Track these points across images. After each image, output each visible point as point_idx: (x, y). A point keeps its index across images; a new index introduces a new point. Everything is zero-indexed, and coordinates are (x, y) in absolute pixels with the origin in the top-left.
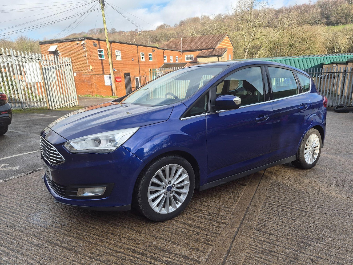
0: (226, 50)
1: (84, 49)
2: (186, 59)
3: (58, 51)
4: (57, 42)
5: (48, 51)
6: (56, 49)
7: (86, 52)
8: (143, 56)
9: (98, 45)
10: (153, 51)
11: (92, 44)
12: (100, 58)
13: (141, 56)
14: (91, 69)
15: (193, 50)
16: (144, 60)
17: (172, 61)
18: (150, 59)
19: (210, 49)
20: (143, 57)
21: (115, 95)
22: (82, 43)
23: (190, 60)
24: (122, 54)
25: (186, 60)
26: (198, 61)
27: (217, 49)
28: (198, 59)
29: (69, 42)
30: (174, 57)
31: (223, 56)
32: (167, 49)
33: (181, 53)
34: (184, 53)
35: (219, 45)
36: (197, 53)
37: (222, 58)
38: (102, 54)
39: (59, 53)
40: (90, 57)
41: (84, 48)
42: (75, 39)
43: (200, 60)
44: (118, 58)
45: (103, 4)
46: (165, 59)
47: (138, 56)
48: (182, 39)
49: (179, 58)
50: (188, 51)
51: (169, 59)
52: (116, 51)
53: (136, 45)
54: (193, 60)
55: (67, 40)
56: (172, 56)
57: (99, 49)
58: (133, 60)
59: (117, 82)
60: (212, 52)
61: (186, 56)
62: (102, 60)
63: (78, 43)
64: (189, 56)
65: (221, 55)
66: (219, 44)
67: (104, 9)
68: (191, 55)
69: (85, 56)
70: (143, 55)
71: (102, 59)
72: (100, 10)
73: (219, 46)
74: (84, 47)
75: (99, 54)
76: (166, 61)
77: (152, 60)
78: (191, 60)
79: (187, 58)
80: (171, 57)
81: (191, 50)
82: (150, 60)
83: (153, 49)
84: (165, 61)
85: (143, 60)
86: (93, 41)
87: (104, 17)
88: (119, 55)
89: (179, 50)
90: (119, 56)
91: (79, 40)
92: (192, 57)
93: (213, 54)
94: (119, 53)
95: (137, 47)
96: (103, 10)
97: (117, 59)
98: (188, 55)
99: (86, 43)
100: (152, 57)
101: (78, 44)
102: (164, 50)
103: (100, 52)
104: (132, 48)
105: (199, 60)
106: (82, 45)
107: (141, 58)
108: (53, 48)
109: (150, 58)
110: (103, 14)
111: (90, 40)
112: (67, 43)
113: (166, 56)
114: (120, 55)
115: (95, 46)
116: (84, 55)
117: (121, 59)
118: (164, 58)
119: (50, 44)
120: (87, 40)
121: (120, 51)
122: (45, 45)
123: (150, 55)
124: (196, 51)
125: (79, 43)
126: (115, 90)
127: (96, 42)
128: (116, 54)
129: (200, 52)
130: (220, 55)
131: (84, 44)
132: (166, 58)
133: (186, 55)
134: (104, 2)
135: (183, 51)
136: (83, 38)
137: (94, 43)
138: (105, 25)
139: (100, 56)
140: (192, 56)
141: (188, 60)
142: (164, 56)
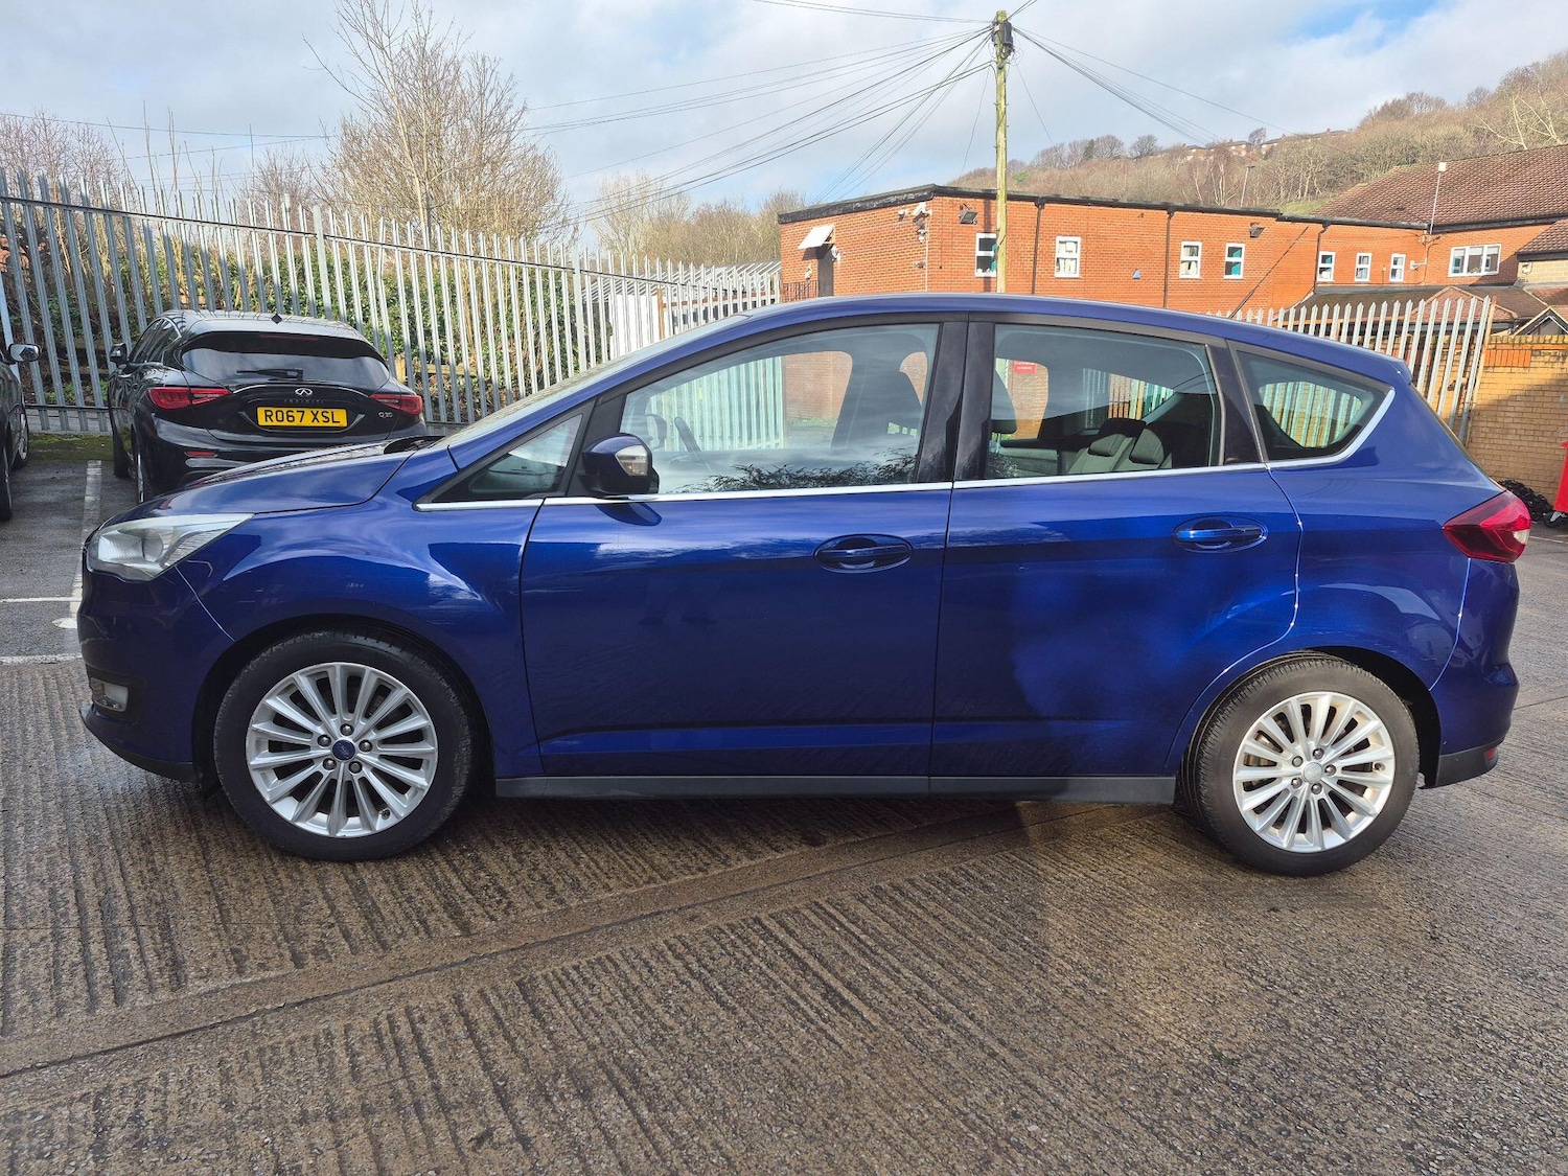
1: (921, 238)
2: (1451, 267)
3: (834, 249)
4: (835, 212)
5: (800, 247)
6: (829, 239)
7: (927, 248)
8: (1194, 258)
9: (980, 217)
10: (1254, 234)
11: (958, 214)
12: (979, 273)
13: (1185, 255)
15: (1500, 221)
16: (1198, 276)
17: (1367, 280)
18: (1228, 272)
20: (1193, 264)
22: (916, 213)
23: (1475, 274)
24: (1085, 253)
25: (1451, 274)
26: (1519, 275)
28: (1521, 264)
29: (873, 212)
30: (1381, 258)
32: (1342, 219)
33: (1430, 238)
34: (1442, 237)
36: (1524, 237)
38: (993, 254)
39: (834, 255)
40: (941, 267)
41: (922, 231)
42: (894, 195)
43: (1533, 272)
44: (1067, 268)
45: (1005, 45)
46: (1322, 269)
47: (1169, 259)
48: (1442, 167)
49: (1412, 263)
50: (1469, 227)
51: (1346, 270)
52: (1059, 238)
53: (1164, 207)
54: (1497, 272)
55: (867, 201)
56: (1370, 255)
57: (983, 236)
58: (1137, 275)
59: (1015, 376)
61: (1455, 254)
62: (988, 279)
63: (901, 212)
64: (1469, 252)
67: (1007, 66)
68: (1486, 246)
69: (921, 266)
70: (1193, 251)
71: (992, 274)
72: (992, 72)
74: (922, 227)
75: (982, 253)
76: (1331, 280)
77: (1241, 277)
78: (1483, 273)
79: (1458, 262)
80: (1365, 260)
81: (1495, 222)
82: (1226, 277)
83: (1252, 224)
84: (1319, 280)
85: (1195, 273)
86: (961, 200)
87: (1003, 100)
88: (1074, 255)
89: (1414, 224)
90: (1072, 259)
91: (907, 202)
92: (1494, 257)
94: (1071, 246)
95: (1170, 218)
96: (1000, 68)
97: (1058, 275)
98: (1467, 248)
99: (930, 212)
100: (1241, 260)
101: (902, 217)
102: (1325, 224)
103: (986, 244)
104: (1141, 221)
105: (1526, 270)
106: (917, 218)
107: (1184, 266)
108: (816, 235)
109: (1229, 268)
110: (999, 88)
111: (947, 198)
112: (868, 213)
113: (1333, 254)
114: (1078, 256)
115: (967, 220)
116: (917, 263)
117: (1077, 275)
118: (1321, 265)
119: (810, 219)
120: (938, 199)
121: (1078, 239)
122: (797, 224)
123: (1232, 252)
124: (1519, 223)
125: (907, 211)
127: (977, 205)
128: (1061, 251)
129: (1542, 229)
131: (922, 215)
132: (1332, 265)
133: (1453, 249)
134: (1013, 34)
135: (1439, 229)
136: (924, 191)
137: (965, 210)
138: (999, 133)
139: (985, 263)
140: (1494, 251)
141: (1465, 273)
142: (1321, 253)
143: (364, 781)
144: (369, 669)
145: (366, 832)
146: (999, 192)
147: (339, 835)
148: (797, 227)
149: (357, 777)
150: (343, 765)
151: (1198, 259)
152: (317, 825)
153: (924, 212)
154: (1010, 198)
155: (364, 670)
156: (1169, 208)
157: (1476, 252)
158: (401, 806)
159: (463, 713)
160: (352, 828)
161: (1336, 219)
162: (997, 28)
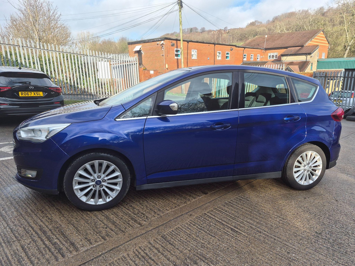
0: (317, 48)
1: (163, 49)
2: (269, 57)
3: (142, 51)
4: (142, 42)
5: (134, 50)
6: (140, 49)
7: (164, 51)
8: (219, 55)
9: (175, 45)
10: (231, 50)
11: (170, 44)
12: (176, 58)
13: (218, 54)
14: (166, 68)
16: (221, 59)
17: (253, 60)
18: (227, 58)
19: (298, 47)
20: (220, 56)
21: (183, 93)
22: (161, 43)
23: (273, 59)
24: (198, 54)
25: (268, 59)
26: (282, 59)
27: (307, 46)
28: (282, 57)
29: (151, 43)
30: (255, 55)
31: (312, 55)
32: (248, 47)
33: (264, 51)
34: (267, 51)
35: (310, 42)
36: (282, 51)
37: (311, 57)
38: (178, 53)
39: (142, 53)
40: (167, 56)
41: (163, 48)
42: (156, 39)
43: (284, 59)
44: (194, 57)
45: (181, 6)
46: (244, 58)
47: (215, 55)
48: (266, 36)
49: (261, 56)
50: (272, 49)
51: (249, 58)
52: (192, 50)
53: (213, 44)
54: (277, 58)
55: (150, 40)
56: (253, 55)
57: (176, 49)
58: (209, 58)
60: (300, 49)
61: (269, 55)
62: (178, 59)
63: (158, 43)
64: (272, 54)
65: (310, 54)
66: (310, 41)
67: (181, 11)
68: (275, 53)
69: (163, 56)
70: (220, 53)
71: (179, 58)
72: (178, 12)
73: (309, 43)
74: (163, 47)
75: (176, 53)
76: (246, 60)
77: (229, 59)
78: (275, 59)
79: (270, 56)
80: (252, 56)
81: (277, 48)
82: (226, 59)
83: (231, 48)
84: (244, 60)
85: (220, 58)
86: (171, 41)
87: (181, 18)
88: (195, 54)
89: (261, 48)
91: (159, 41)
92: (276, 55)
93: (300, 52)
94: (195, 52)
95: (215, 46)
96: (180, 11)
97: (192, 58)
98: (271, 53)
99: (164, 43)
100: (229, 55)
101: (158, 44)
102: (245, 48)
103: (177, 51)
104: (209, 47)
105: (283, 58)
106: (161, 45)
107: (218, 57)
108: (138, 48)
109: (227, 57)
110: (180, 16)
111: (168, 40)
112: (149, 43)
113: (246, 54)
114: (196, 54)
115: (173, 45)
116: (162, 55)
117: (196, 58)
118: (244, 57)
119: (136, 44)
120: (166, 40)
121: (196, 50)
122: (132, 45)
123: (227, 54)
124: (281, 48)
125: (159, 43)
126: (184, 87)
127: (174, 42)
128: (193, 53)
129: (285, 50)
130: (308, 53)
131: (163, 44)
132: (246, 57)
134: (183, 3)
135: (266, 49)
136: (163, 38)
137: (172, 43)
138: (180, 26)
139: (177, 55)
140: (276, 54)
141: (271, 59)
142: (244, 54)
143: (104, 190)
144: (105, 161)
145: (105, 202)
146: (181, 39)
147: (97, 204)
148: (133, 46)
149: (102, 189)
150: (98, 186)
151: (221, 55)
152: (92, 202)
154: (183, 41)
155: (104, 162)
156: (214, 44)
157: (273, 54)
158: (113, 195)
159: (128, 170)
160: (101, 202)
161: (247, 47)
162: (179, 2)
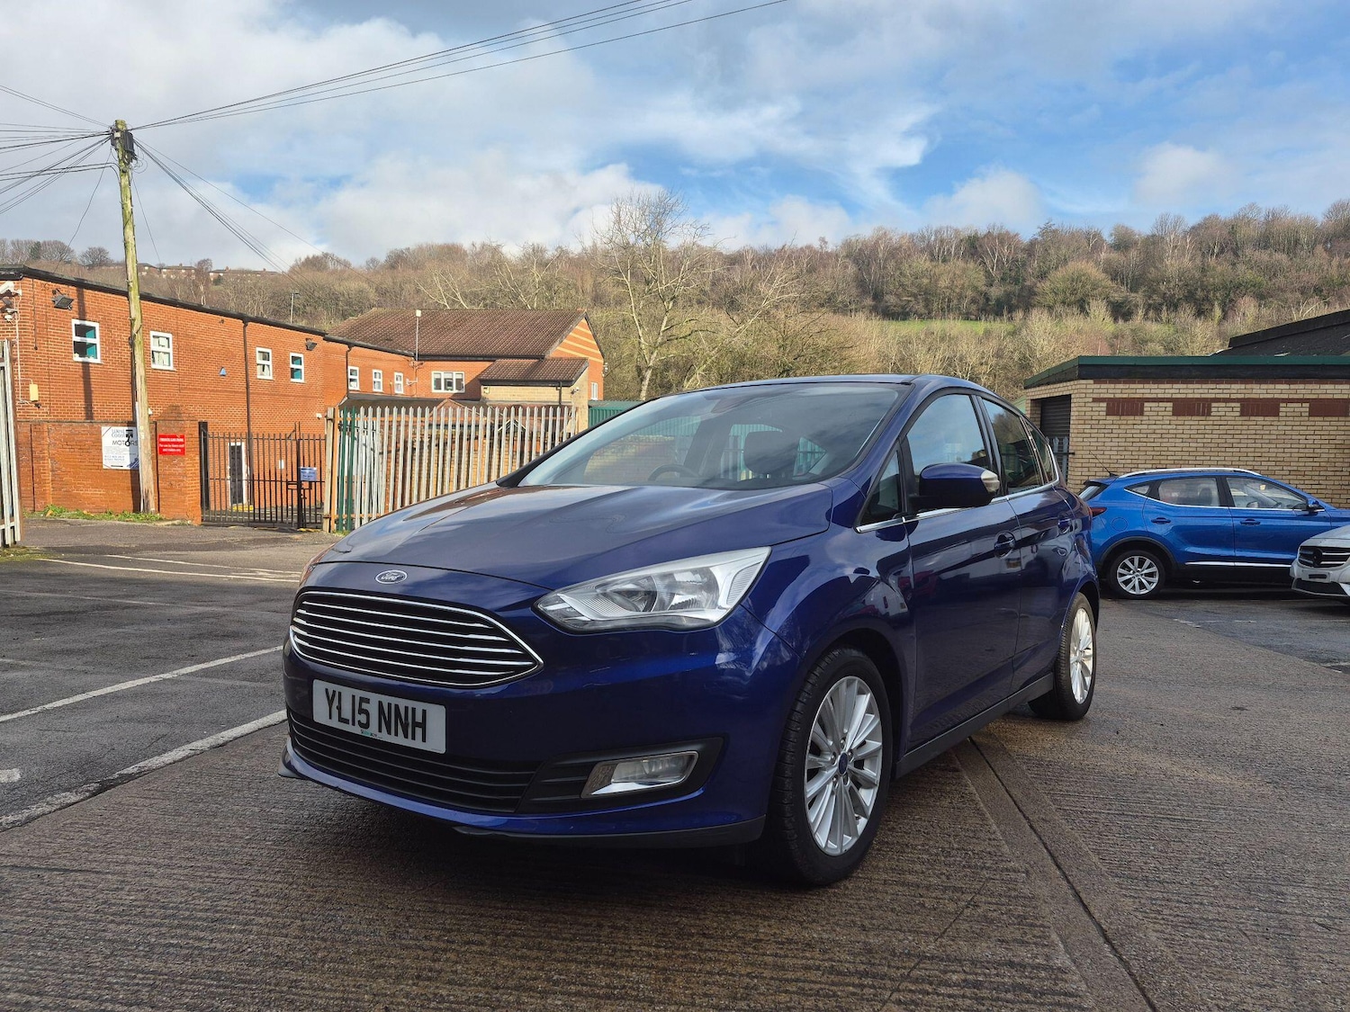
0: (584, 367)
1: (8, 317)
2: (433, 386)
7: (17, 327)
8: (265, 362)
9: (75, 304)
10: (310, 347)
11: (50, 298)
12: (77, 358)
13: (259, 361)
14: (32, 399)
15: (461, 356)
16: (271, 378)
17: (381, 390)
18: (293, 377)
19: (526, 358)
20: (266, 367)
21: (148, 510)
23: (450, 391)
24: (177, 349)
25: (434, 391)
26: (483, 394)
27: (553, 359)
28: (482, 387)
30: (388, 376)
31: (575, 386)
32: (360, 342)
33: (417, 363)
34: (425, 363)
35: (558, 348)
36: (479, 367)
37: (572, 393)
38: (89, 340)
40: (36, 348)
41: (9, 310)
43: (491, 393)
44: (161, 361)
45: (128, 152)
46: (351, 380)
47: (247, 360)
48: (419, 313)
49: (408, 380)
50: (441, 358)
51: (366, 380)
52: (152, 333)
53: (240, 317)
54: (463, 391)
56: (381, 372)
57: (78, 322)
58: (223, 372)
60: (535, 367)
61: (434, 376)
62: (86, 365)
64: (444, 376)
65: (568, 383)
66: (558, 343)
67: (131, 171)
68: (454, 373)
70: (266, 357)
71: (91, 360)
73: (558, 351)
74: (9, 306)
75: (78, 339)
76: (358, 389)
77: (302, 381)
78: (455, 391)
79: (438, 382)
80: (378, 375)
81: (457, 356)
82: (293, 380)
83: (307, 339)
84: (350, 388)
85: (268, 375)
86: (54, 286)
87: (129, 202)
88: (166, 350)
89: (406, 352)
90: (165, 353)
92: (459, 381)
93: (539, 375)
94: (164, 342)
95: (246, 326)
96: (123, 172)
97: (153, 366)
98: (442, 373)
99: (20, 292)
100: (302, 367)
102: (350, 345)
103: (82, 331)
104: (221, 326)
105: (487, 391)
107: (259, 368)
109: (294, 373)
110: (122, 189)
111: (39, 281)
113: (357, 369)
114: (170, 350)
115: (64, 304)
117: (171, 368)
118: (350, 377)
120: (27, 281)
121: (170, 336)
123: (294, 359)
124: (473, 359)
126: (153, 486)
127: (71, 292)
128: (154, 345)
129: (488, 364)
130: (563, 381)
131: (8, 293)
132: (357, 378)
133: (433, 372)
134: (135, 146)
135: (424, 357)
136: (9, 270)
137: (58, 296)
138: (127, 233)
139: (81, 349)
140: (460, 377)
141: (443, 390)
142: (350, 368)
146: (131, 289)
151: (270, 363)
153: (12, 290)
156: (245, 319)
157: (449, 376)
161: (356, 342)
162: (118, 135)
